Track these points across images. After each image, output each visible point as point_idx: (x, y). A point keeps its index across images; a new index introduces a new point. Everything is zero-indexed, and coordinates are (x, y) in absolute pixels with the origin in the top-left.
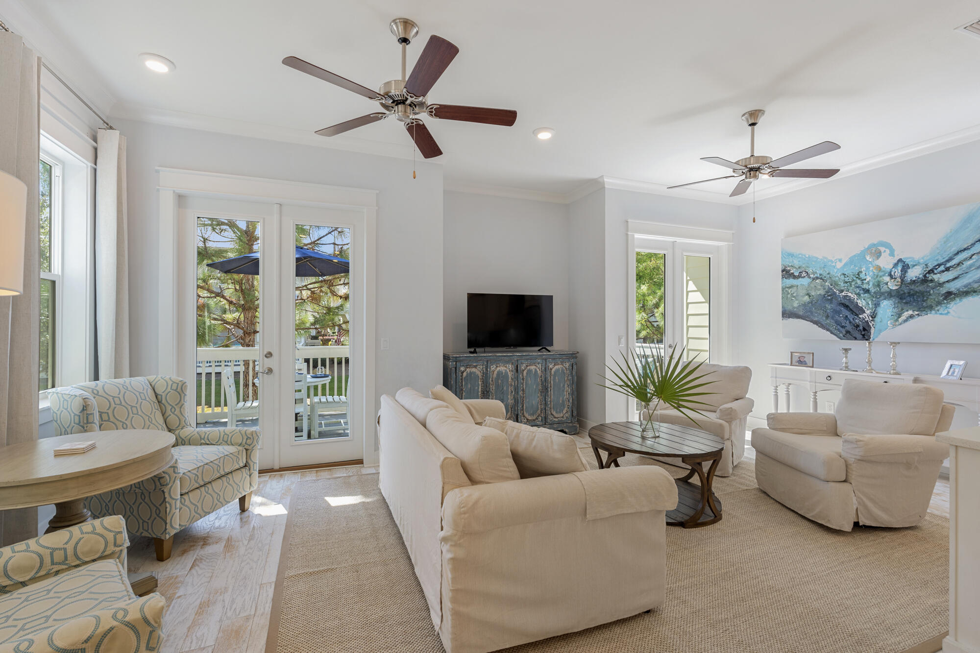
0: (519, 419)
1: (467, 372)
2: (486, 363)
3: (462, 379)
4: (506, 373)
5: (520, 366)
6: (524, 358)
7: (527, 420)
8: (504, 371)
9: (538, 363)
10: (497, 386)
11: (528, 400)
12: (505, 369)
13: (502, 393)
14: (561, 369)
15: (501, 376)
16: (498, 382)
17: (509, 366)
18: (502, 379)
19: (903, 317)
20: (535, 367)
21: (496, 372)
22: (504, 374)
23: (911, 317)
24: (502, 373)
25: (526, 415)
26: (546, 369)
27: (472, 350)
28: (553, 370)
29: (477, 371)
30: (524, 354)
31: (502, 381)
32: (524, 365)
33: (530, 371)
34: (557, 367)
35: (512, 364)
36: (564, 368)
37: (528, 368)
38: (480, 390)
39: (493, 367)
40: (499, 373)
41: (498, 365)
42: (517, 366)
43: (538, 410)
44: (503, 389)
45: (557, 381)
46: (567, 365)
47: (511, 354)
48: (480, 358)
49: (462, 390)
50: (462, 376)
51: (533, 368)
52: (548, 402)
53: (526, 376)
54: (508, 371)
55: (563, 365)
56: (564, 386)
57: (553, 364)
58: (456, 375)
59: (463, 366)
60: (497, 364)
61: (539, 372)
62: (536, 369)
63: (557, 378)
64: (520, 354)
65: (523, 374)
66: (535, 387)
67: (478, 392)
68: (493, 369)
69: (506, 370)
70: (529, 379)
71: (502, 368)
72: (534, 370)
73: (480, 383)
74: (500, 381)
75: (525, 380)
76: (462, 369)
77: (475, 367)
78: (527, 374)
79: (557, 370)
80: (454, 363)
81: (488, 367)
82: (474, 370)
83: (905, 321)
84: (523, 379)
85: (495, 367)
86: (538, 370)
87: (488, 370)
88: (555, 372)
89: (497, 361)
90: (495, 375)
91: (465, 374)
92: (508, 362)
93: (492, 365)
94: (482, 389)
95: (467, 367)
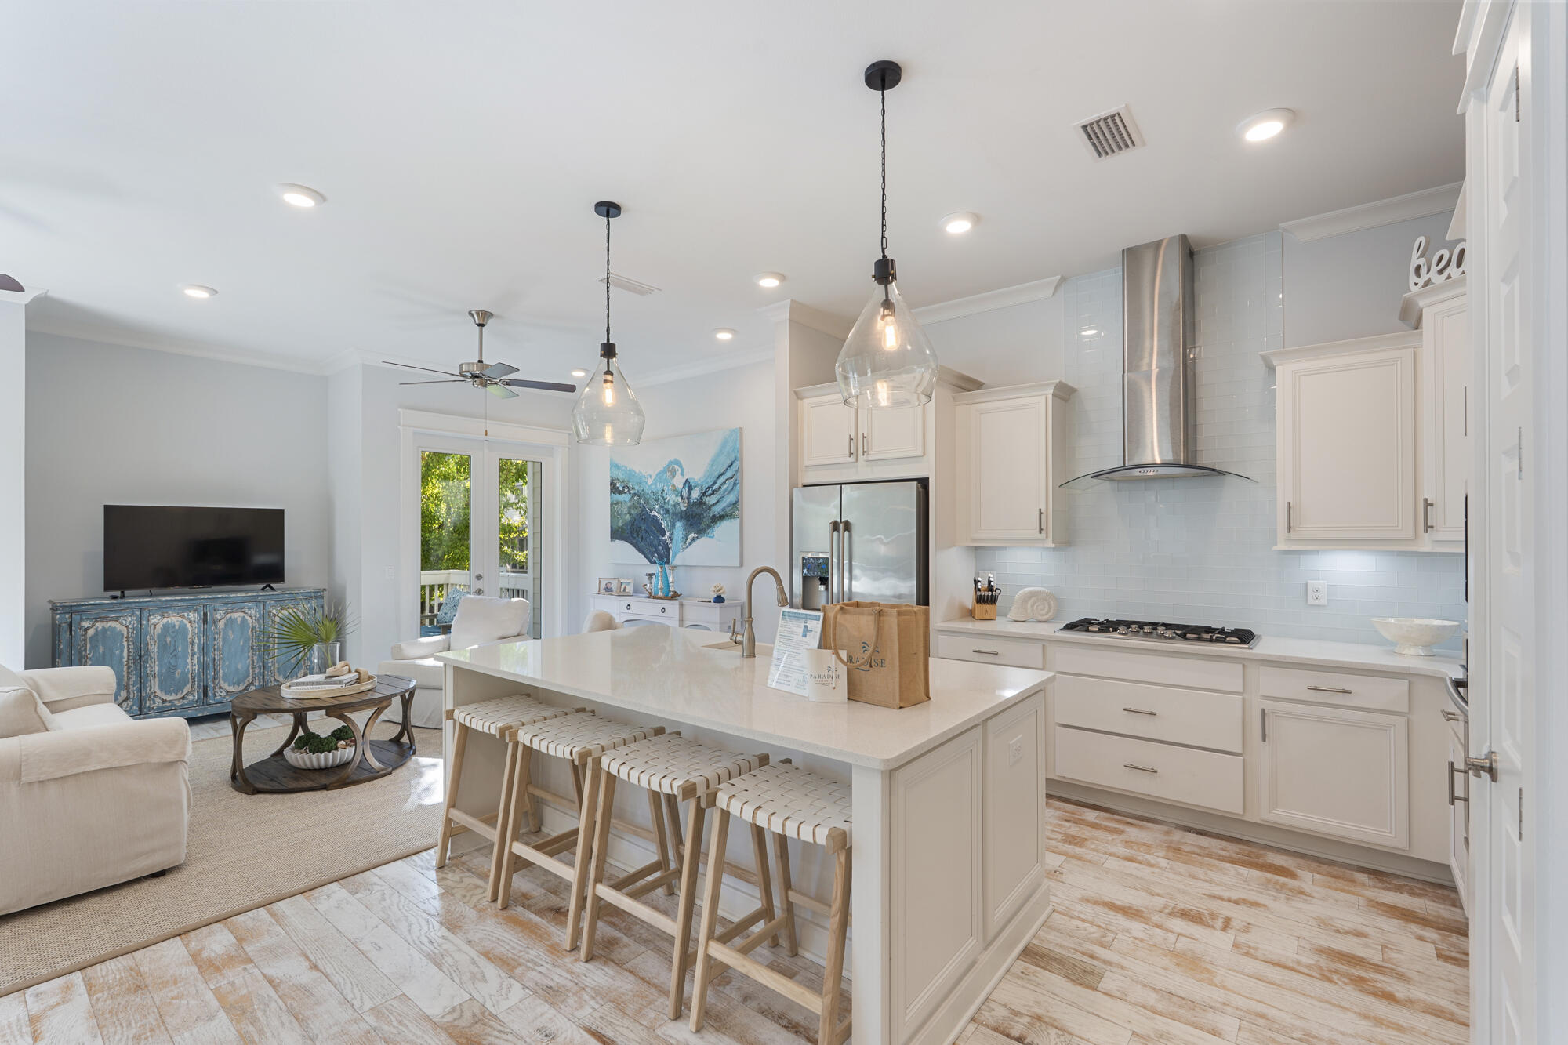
1: (96, 629)
2: (138, 613)
3: (85, 640)
6: (219, 601)
7: (227, 692)
8: (177, 624)
9: (249, 608)
10: (163, 647)
12: (180, 619)
13: (175, 655)
16: (165, 641)
18: (173, 635)
19: (689, 540)
20: (242, 614)
22: (177, 627)
23: (693, 539)
24: (174, 626)
25: (226, 686)
27: (118, 593)
30: (220, 596)
31: (173, 638)
37: (229, 616)
38: (125, 654)
39: (156, 619)
41: (166, 615)
42: (205, 615)
43: (249, 676)
47: (192, 597)
48: (126, 606)
51: (238, 615)
58: (71, 634)
59: (87, 619)
60: (163, 613)
61: (250, 621)
64: (210, 597)
66: (241, 643)
67: (121, 657)
69: (182, 622)
71: (174, 620)
74: (169, 639)
76: (86, 624)
77: (116, 619)
78: (226, 625)
80: (67, 616)
82: (112, 624)
83: (690, 544)
86: (248, 618)
89: (163, 609)
91: (91, 632)
92: (187, 609)
93: (153, 615)
95: (96, 620)
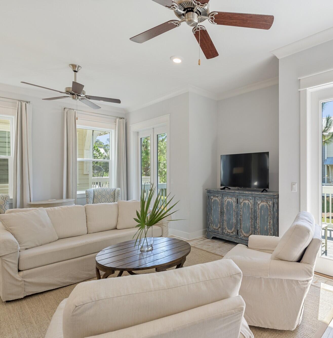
0: (239, 233)
4: (232, 203)
5: (239, 200)
11: (244, 223)
14: (265, 205)
15: (229, 204)
17: (234, 199)
21: (226, 202)
26: (255, 204)
28: (260, 205)
29: (218, 199)
32: (242, 199)
33: (245, 204)
34: (262, 203)
35: (235, 197)
36: (268, 205)
40: (228, 202)
44: (230, 212)
45: (263, 213)
46: (271, 203)
49: (212, 209)
50: (211, 201)
52: (256, 227)
53: (243, 207)
54: (233, 202)
55: (267, 203)
56: (268, 218)
57: (260, 201)
62: (248, 203)
63: (262, 211)
65: (241, 204)
68: (226, 199)
70: (245, 209)
72: (247, 204)
73: (219, 206)
75: (242, 209)
79: (263, 206)
81: (223, 198)
84: (241, 208)
85: (227, 198)
87: (223, 199)
88: (261, 207)
90: (226, 203)
94: (220, 210)
